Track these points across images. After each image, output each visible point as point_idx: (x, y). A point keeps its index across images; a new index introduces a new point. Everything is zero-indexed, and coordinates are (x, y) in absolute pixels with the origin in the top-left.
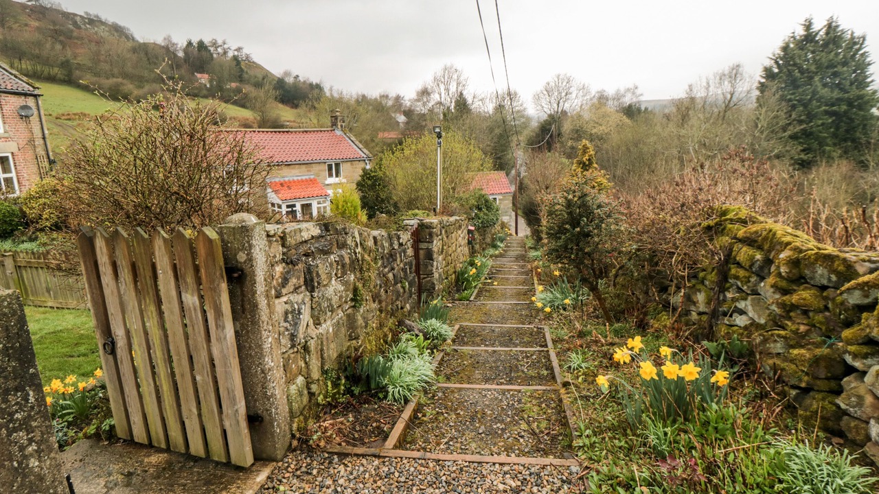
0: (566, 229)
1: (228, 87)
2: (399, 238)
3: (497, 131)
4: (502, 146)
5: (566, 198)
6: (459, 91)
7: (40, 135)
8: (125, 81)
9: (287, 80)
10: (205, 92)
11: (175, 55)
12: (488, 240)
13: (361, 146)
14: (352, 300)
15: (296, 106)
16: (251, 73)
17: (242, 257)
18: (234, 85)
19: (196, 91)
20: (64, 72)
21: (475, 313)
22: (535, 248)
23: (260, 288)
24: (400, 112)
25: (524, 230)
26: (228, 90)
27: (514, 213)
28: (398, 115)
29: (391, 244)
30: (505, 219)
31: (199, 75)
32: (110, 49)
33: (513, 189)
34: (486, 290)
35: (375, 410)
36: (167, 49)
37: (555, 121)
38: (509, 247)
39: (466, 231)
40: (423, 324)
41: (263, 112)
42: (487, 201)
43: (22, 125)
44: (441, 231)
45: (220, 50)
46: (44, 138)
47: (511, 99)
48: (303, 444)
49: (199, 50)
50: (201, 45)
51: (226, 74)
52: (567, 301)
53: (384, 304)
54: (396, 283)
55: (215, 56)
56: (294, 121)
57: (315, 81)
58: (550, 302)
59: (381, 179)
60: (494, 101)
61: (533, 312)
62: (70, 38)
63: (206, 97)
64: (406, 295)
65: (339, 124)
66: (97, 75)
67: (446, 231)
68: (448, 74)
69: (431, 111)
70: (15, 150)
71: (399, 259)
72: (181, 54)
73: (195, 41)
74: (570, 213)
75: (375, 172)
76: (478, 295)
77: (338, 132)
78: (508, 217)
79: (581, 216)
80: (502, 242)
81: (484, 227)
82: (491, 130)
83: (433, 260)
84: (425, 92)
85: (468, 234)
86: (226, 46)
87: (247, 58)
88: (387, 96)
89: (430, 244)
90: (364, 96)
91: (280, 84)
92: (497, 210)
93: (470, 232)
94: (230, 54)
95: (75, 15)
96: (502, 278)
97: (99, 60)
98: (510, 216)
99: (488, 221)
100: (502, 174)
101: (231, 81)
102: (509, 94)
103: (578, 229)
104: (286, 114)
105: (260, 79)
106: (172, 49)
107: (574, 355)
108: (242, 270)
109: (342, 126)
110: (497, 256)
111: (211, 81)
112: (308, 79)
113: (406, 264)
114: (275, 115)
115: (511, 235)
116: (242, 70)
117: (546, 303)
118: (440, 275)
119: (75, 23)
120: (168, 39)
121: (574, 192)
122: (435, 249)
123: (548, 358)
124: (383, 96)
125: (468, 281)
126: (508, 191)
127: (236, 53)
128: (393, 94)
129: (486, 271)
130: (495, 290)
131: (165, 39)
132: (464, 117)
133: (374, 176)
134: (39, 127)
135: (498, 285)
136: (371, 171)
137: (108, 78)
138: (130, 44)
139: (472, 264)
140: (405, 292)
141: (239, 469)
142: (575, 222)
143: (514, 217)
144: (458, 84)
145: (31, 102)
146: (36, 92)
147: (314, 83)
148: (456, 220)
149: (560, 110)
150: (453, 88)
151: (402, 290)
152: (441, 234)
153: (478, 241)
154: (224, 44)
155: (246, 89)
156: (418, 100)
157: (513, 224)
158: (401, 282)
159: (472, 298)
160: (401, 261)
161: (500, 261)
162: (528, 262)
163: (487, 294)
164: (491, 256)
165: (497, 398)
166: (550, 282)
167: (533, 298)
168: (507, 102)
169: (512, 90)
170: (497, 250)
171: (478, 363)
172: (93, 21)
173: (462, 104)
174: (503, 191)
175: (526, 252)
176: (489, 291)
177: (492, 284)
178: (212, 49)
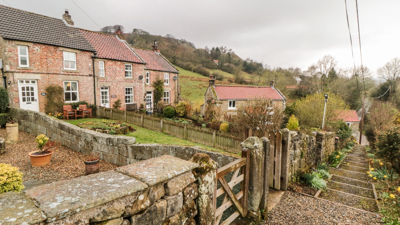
0: (386, 145)
1: (225, 65)
2: (312, 138)
3: (353, 88)
4: (355, 95)
5: (387, 134)
6: (332, 67)
7: (177, 86)
8: (191, 63)
9: (247, 62)
10: (216, 67)
11: (208, 53)
12: (344, 144)
13: (282, 94)
14: (301, 156)
15: (250, 73)
16: (234, 59)
17: (285, 139)
18: (227, 64)
19: (213, 67)
20: (173, 60)
21: (339, 173)
22: (371, 152)
23: (288, 147)
24: (298, 76)
25: (365, 142)
26: (224, 66)
27: (359, 132)
28: (297, 77)
29: (310, 140)
30: (354, 135)
31: (215, 61)
32: (188, 52)
33: (360, 119)
34: (344, 166)
35: (309, 188)
36: (205, 51)
37: (392, 84)
38: (355, 149)
39: (334, 139)
40: (319, 170)
41: (237, 75)
42: (345, 126)
43: (173, 82)
44: (325, 138)
45: (223, 50)
46: (178, 87)
47: (363, 71)
48: (291, 189)
49: (216, 51)
50: (217, 49)
51: (224, 60)
52: (385, 176)
53: (306, 160)
54: (310, 154)
55: (221, 53)
56: (249, 79)
57: (259, 62)
58: (376, 175)
59: (294, 111)
60: (352, 72)
61: (367, 178)
62: (176, 48)
63: (216, 69)
64: (312, 159)
65: (274, 84)
66: (182, 61)
67: (327, 138)
68: (327, 59)
69: (315, 76)
70: (171, 90)
71: (311, 146)
72: (210, 53)
73: (215, 48)
74: (389, 140)
75: (292, 108)
76: (340, 167)
77: (273, 88)
78: (356, 134)
79: (394, 141)
80: (351, 146)
81: (343, 138)
82: (349, 87)
83: (321, 148)
84: (313, 68)
85: (335, 140)
86: (226, 49)
87: (233, 53)
88: (292, 69)
89: (321, 142)
90: (280, 69)
91: (245, 63)
92: (351, 131)
93: (336, 139)
94: (227, 52)
95: (178, 40)
96: (352, 163)
97: (184, 56)
98: (357, 134)
99: (345, 136)
100: (354, 111)
101: (226, 63)
102: (362, 69)
103: (392, 146)
104: (246, 76)
105: (237, 62)
106: (207, 51)
107: (385, 193)
108: (285, 142)
109: (275, 85)
110: (348, 153)
111: (219, 63)
112: (257, 61)
113: (313, 148)
114: (242, 77)
115: (357, 143)
116: (231, 58)
117: (374, 176)
118: (323, 155)
119: (178, 43)
120: (206, 47)
121: (391, 131)
122: (322, 144)
123: (372, 192)
124: (290, 69)
125: (335, 160)
126: (357, 121)
127: (229, 51)
128: (295, 68)
129: (344, 158)
130: (348, 166)
131: (205, 47)
132: (334, 81)
133: (291, 110)
134: (177, 83)
135: (349, 165)
136: (290, 107)
137: (186, 62)
138: (194, 50)
139: (337, 154)
140: (312, 158)
141: (276, 190)
142: (391, 143)
143: (359, 134)
144: (332, 64)
145: (176, 75)
146: (178, 72)
147: (259, 63)
148: (332, 134)
149: (395, 78)
150: (328, 66)
151: (311, 157)
152: (325, 139)
153: (339, 144)
154: (225, 48)
155: (232, 65)
156: (309, 71)
157: (359, 138)
158: (311, 154)
159: (337, 167)
160: (312, 146)
161: (350, 155)
162: (367, 158)
163: (344, 167)
164: (346, 152)
165: (350, 197)
166: (377, 167)
167: (368, 172)
168: (360, 73)
169: (364, 67)
170: (348, 150)
171: (342, 187)
172: (183, 42)
173: (333, 74)
174: (354, 120)
175: (365, 153)
176: (345, 166)
177: (346, 164)
178: (220, 50)
